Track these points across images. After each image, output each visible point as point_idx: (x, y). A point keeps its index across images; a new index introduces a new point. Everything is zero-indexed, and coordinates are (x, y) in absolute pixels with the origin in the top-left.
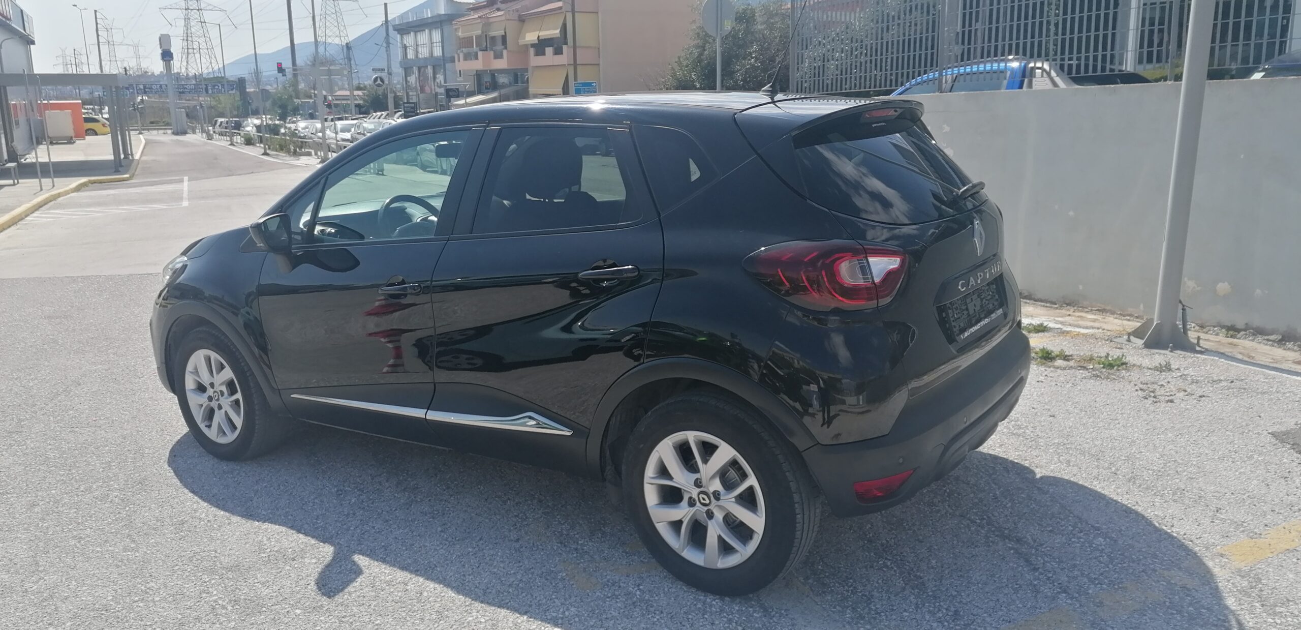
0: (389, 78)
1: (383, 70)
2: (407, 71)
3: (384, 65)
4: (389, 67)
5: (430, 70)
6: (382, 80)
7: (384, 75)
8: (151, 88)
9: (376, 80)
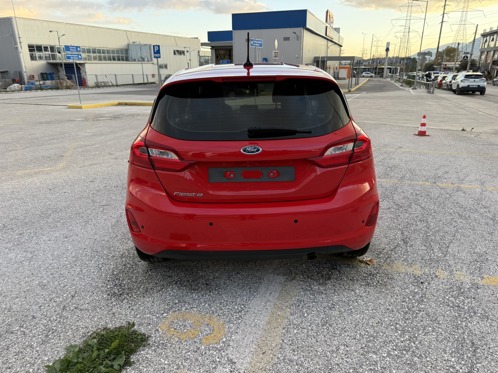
0: (470, 56)
1: (468, 53)
2: (482, 53)
3: (469, 50)
4: (472, 51)
5: (492, 52)
6: (467, 57)
7: (469, 56)
8: (382, 62)
9: (464, 57)
